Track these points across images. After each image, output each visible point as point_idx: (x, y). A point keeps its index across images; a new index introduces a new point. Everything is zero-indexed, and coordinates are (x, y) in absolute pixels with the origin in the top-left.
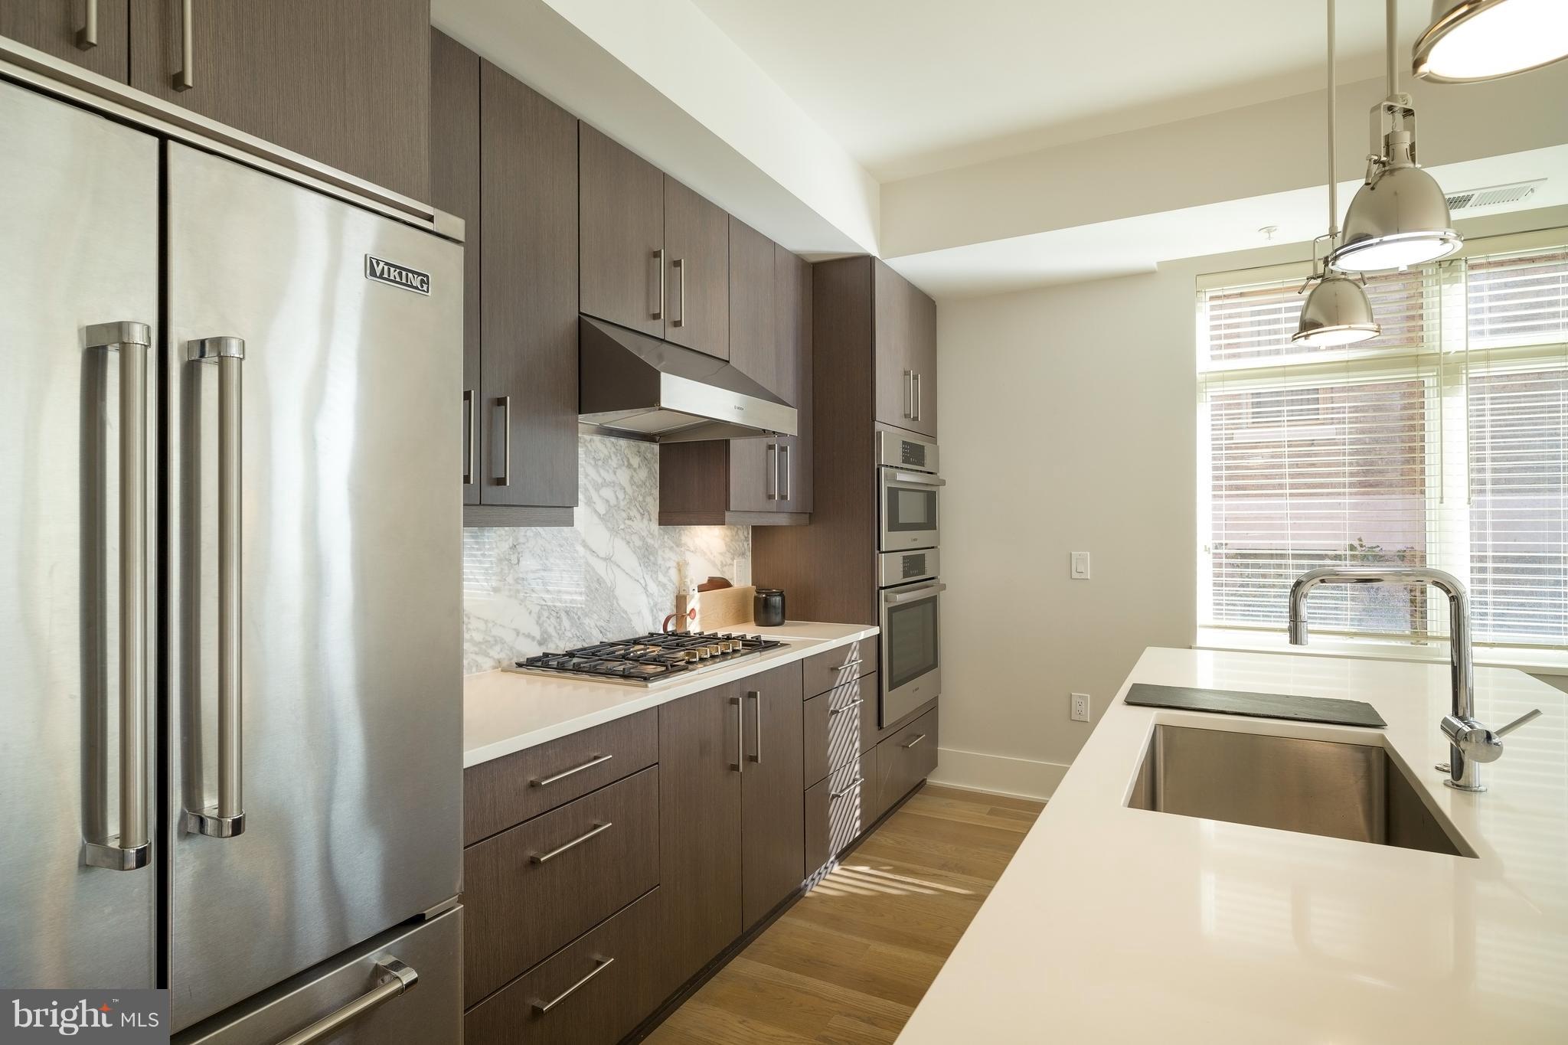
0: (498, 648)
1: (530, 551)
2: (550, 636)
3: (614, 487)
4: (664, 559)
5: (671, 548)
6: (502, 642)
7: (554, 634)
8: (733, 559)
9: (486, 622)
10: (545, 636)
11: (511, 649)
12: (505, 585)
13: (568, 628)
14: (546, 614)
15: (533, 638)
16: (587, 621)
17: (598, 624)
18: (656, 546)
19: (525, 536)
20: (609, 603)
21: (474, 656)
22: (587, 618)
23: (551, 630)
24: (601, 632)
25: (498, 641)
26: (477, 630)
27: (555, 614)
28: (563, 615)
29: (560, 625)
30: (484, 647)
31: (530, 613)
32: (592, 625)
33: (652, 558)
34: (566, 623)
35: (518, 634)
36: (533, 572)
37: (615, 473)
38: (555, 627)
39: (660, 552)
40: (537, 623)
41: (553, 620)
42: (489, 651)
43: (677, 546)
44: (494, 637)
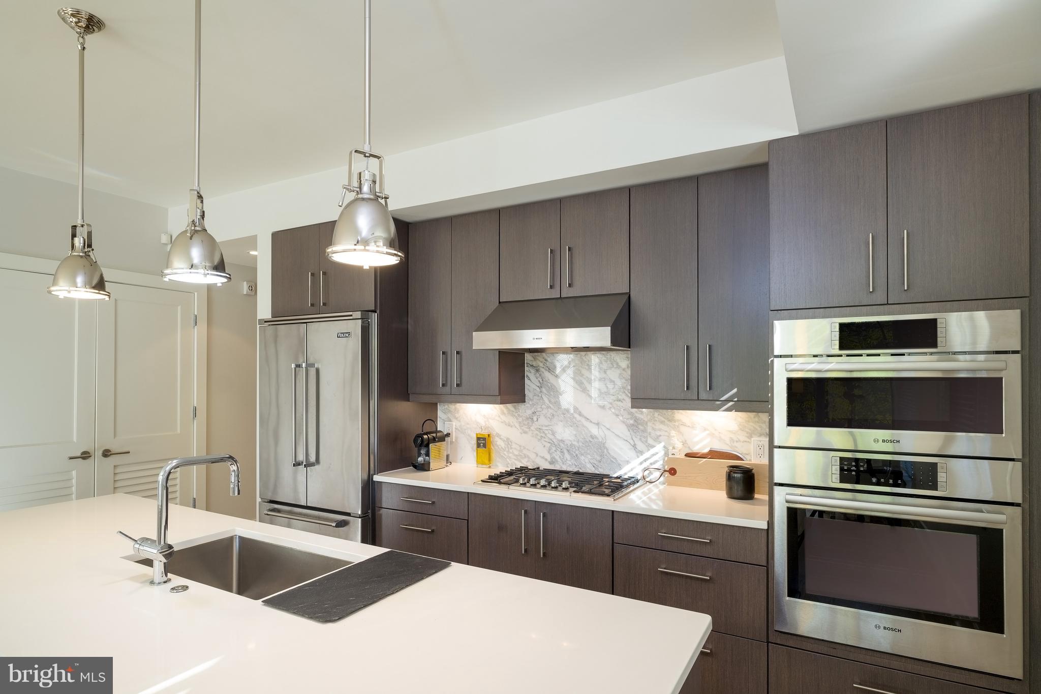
0: (526, 460)
1: (544, 416)
2: (557, 461)
3: (604, 381)
4: (653, 429)
5: (662, 422)
6: (529, 457)
7: (559, 460)
8: (750, 437)
9: (520, 446)
10: (554, 460)
11: (533, 462)
12: (529, 430)
13: (569, 458)
14: (554, 449)
15: (546, 460)
16: (582, 458)
17: (592, 461)
18: (646, 420)
19: (542, 408)
20: (600, 451)
21: (513, 460)
22: (583, 456)
23: (557, 458)
24: (594, 467)
25: (526, 456)
26: (515, 449)
27: (560, 450)
28: (565, 451)
29: (563, 456)
30: (519, 457)
31: (544, 446)
32: (587, 461)
33: (640, 427)
34: (567, 456)
35: (537, 455)
36: (546, 426)
37: (605, 372)
38: (560, 457)
39: (649, 424)
40: (549, 452)
41: (558, 453)
42: (522, 460)
43: (669, 421)
44: (524, 454)
